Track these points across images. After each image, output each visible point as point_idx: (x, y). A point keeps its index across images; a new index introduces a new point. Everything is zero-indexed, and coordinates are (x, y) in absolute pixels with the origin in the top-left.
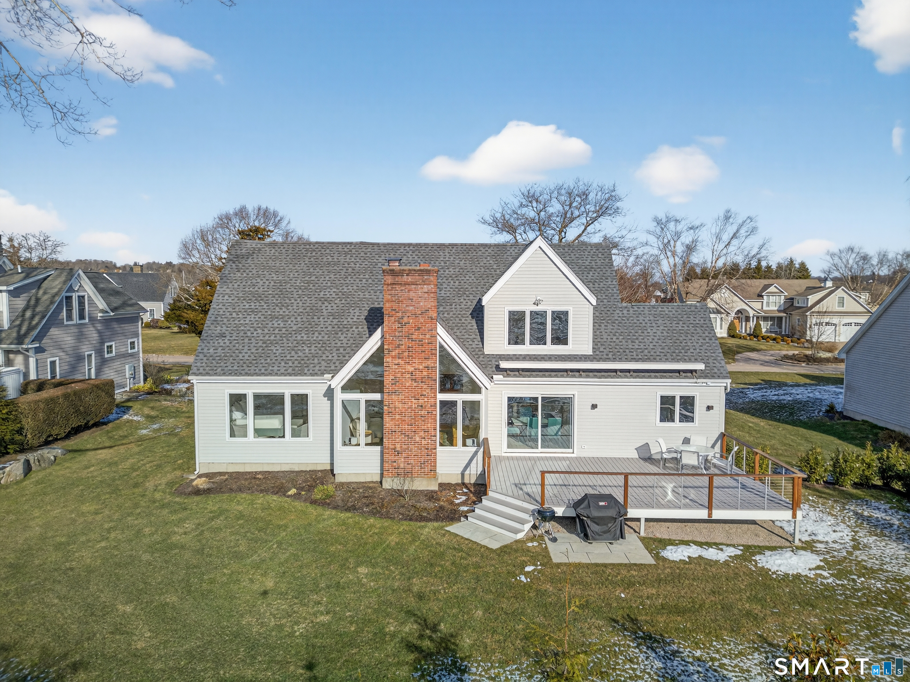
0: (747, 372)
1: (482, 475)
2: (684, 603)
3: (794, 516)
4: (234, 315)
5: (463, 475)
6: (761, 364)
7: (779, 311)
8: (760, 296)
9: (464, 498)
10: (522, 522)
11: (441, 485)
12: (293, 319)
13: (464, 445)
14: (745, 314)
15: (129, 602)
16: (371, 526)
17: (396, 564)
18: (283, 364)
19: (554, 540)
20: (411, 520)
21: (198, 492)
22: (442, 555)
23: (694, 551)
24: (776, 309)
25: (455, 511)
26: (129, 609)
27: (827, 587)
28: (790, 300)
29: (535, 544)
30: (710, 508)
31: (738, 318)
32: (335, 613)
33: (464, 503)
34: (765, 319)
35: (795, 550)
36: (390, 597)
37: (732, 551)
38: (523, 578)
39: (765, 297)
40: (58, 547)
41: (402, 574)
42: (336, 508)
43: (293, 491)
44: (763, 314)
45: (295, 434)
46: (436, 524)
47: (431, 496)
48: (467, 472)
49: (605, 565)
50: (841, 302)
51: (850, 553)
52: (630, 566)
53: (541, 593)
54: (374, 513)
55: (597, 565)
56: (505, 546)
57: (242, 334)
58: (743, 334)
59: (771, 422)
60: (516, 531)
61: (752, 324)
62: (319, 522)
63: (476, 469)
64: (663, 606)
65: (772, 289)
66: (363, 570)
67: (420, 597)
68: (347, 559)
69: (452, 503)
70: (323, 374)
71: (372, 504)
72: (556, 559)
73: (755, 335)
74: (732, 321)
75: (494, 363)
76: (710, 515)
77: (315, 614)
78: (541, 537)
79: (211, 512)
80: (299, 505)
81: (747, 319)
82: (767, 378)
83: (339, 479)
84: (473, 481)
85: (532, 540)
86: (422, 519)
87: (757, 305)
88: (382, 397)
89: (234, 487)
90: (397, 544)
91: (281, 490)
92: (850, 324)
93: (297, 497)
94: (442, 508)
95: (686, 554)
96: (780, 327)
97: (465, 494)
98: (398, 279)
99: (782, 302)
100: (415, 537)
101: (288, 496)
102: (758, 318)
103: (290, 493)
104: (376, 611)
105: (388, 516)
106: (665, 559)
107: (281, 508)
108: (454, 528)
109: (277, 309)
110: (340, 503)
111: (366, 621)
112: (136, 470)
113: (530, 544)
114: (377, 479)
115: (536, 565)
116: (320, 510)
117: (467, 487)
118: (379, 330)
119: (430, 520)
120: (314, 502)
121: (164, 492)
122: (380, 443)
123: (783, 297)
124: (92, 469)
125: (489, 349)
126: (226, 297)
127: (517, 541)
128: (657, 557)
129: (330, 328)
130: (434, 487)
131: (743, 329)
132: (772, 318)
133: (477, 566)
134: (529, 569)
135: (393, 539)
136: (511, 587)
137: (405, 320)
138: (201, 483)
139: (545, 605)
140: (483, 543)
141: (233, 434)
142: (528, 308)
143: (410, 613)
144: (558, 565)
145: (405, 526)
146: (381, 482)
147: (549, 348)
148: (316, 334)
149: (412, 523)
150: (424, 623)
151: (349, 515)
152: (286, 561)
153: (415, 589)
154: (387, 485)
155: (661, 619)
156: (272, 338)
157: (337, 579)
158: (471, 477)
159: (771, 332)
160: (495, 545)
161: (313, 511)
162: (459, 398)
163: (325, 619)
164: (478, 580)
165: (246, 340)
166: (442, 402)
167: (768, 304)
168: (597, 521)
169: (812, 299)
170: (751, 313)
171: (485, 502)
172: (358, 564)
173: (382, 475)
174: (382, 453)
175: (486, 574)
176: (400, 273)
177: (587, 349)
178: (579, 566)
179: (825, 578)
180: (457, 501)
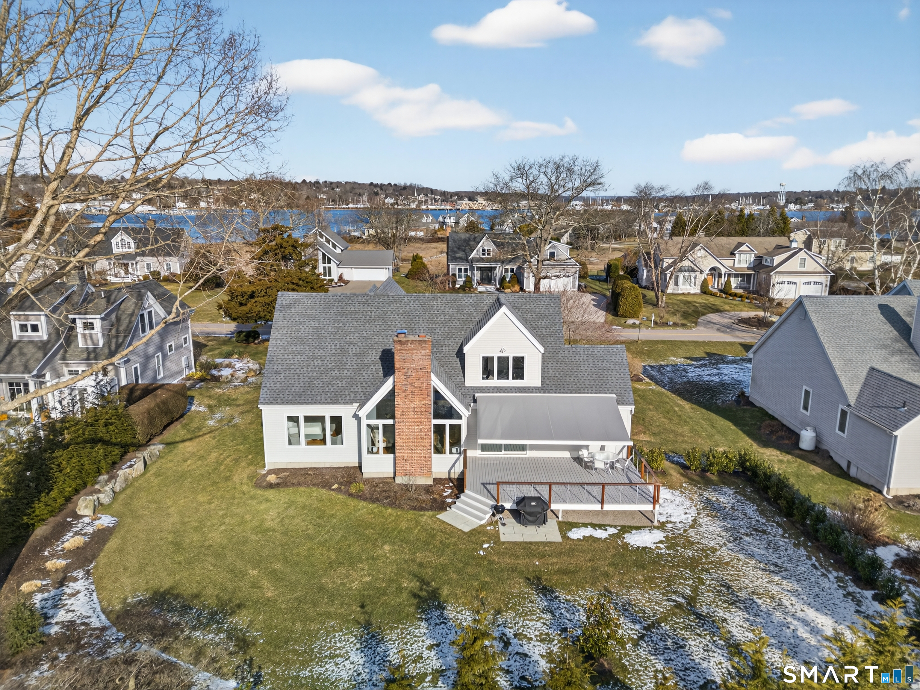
0: (700, 342)
1: (463, 473)
2: (571, 567)
3: (654, 508)
4: (286, 356)
5: (449, 473)
6: (718, 330)
7: (748, 268)
8: (733, 254)
9: (450, 491)
10: (485, 513)
11: (435, 480)
12: (328, 358)
13: (451, 453)
14: (718, 271)
15: (254, 568)
16: (391, 515)
17: (406, 543)
18: (323, 395)
19: (504, 525)
20: (415, 509)
21: (271, 486)
22: (433, 536)
23: (588, 532)
24: (746, 266)
25: (444, 502)
26: (256, 572)
27: (660, 555)
28: (759, 259)
29: (492, 527)
30: (602, 503)
31: (712, 274)
32: (373, 575)
33: (449, 496)
34: (736, 276)
35: (652, 528)
36: (405, 566)
37: (612, 531)
38: (481, 553)
39: (737, 255)
40: (196, 529)
41: (410, 550)
42: (365, 500)
43: (335, 486)
44: (734, 272)
45: (333, 443)
46: (431, 513)
47: (428, 489)
48: (452, 471)
49: (531, 543)
50: (803, 263)
51: (685, 531)
52: (545, 544)
53: (491, 562)
54: (392, 505)
55: (526, 543)
56: (474, 530)
57: (292, 371)
58: (715, 291)
59: (694, 406)
60: (481, 519)
61: (723, 280)
62: (356, 511)
63: (459, 468)
64: (559, 570)
65: (744, 248)
66: (387, 547)
67: (421, 565)
68: (376, 539)
69: (441, 496)
70: (352, 403)
71: (389, 497)
72: (503, 539)
73: (725, 291)
74: (705, 279)
75: (472, 393)
76: (602, 508)
77: (362, 576)
78: (496, 522)
79: (285, 503)
80: (341, 497)
81: (720, 275)
82: (713, 350)
83: (366, 476)
84: (456, 477)
85: (490, 524)
86: (422, 509)
87: (728, 263)
88: (394, 422)
89: (295, 481)
90: (407, 528)
91: (327, 485)
92: (809, 283)
93: (339, 490)
94: (434, 499)
95: (583, 534)
96: (749, 283)
97: (451, 488)
98: (404, 346)
99: (752, 260)
100: (418, 523)
101: (333, 490)
102: (729, 275)
103: (334, 487)
104: (396, 574)
105: (400, 507)
106: (568, 538)
107: (330, 500)
108: (442, 516)
109: (317, 351)
110: (368, 496)
111: (391, 581)
112: (221, 464)
113: (488, 528)
114: (392, 475)
115: (490, 543)
116: (356, 501)
117: (452, 482)
118: (391, 378)
119: (427, 510)
120: (351, 495)
121: (247, 485)
122: (393, 452)
123: (753, 256)
124: (189, 462)
125: (468, 383)
126: (279, 341)
127: (481, 526)
128: (565, 537)
129: (355, 366)
130: (430, 482)
131: (714, 286)
132: (742, 275)
133: (455, 544)
134: (486, 546)
135: (404, 525)
136: (473, 558)
137: (410, 373)
138: (272, 478)
139: (492, 570)
140: (460, 528)
141: (290, 443)
142: (496, 355)
143: (415, 576)
144: (504, 543)
145: (411, 515)
146: (394, 478)
147: (511, 382)
148: (346, 371)
149: (415, 512)
150: (423, 582)
151: (375, 505)
152: (340, 541)
153: (418, 560)
154: (399, 480)
155: (555, 578)
156: (315, 374)
157: (372, 553)
158: (455, 473)
159: (741, 288)
160: (467, 529)
161: (352, 502)
162: (447, 422)
163: (368, 579)
164: (455, 554)
165: (296, 377)
166: (435, 426)
167: (739, 261)
168: (530, 514)
169: (777, 259)
170: (723, 271)
171: (462, 497)
172: (384, 543)
173: (395, 473)
174: (395, 459)
175: (460, 550)
176: (406, 342)
177: (538, 383)
178: (515, 543)
179: (661, 549)
180: (445, 494)
